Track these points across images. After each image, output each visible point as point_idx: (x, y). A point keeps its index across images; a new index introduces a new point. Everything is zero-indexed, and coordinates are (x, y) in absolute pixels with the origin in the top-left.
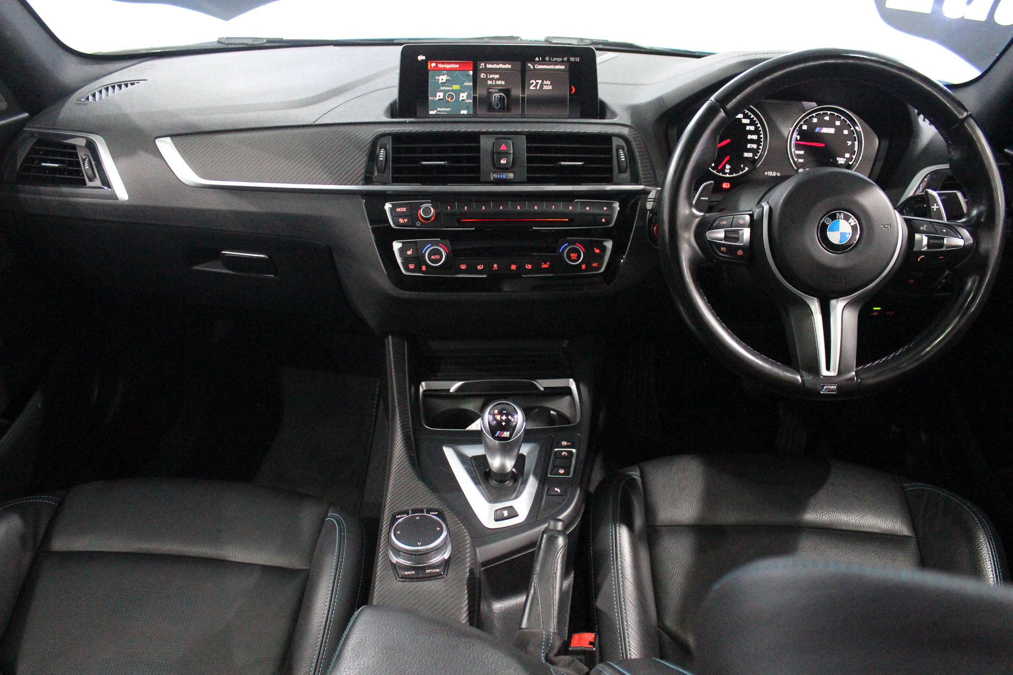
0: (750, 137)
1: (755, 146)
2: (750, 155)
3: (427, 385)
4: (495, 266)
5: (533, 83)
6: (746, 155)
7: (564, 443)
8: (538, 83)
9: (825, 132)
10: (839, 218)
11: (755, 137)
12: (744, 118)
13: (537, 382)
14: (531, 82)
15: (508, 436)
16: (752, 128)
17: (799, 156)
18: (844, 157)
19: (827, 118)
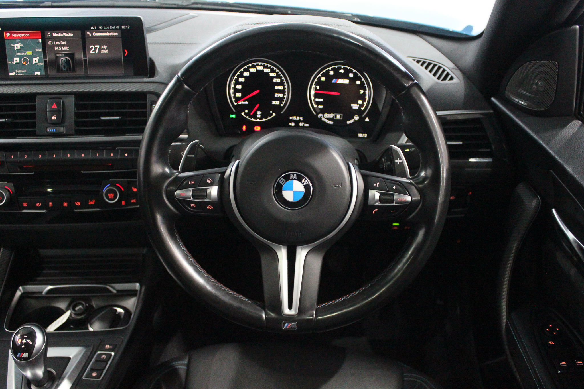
0: (277, 88)
1: (281, 95)
2: (277, 103)
3: (23, 289)
4: (51, 203)
5: (92, 48)
6: (274, 103)
7: (108, 346)
8: (97, 47)
9: (340, 83)
10: (292, 179)
11: (281, 88)
12: (271, 72)
13: (110, 286)
14: (91, 47)
15: (27, 357)
16: (278, 80)
17: (318, 103)
18: (357, 104)
19: (342, 71)
